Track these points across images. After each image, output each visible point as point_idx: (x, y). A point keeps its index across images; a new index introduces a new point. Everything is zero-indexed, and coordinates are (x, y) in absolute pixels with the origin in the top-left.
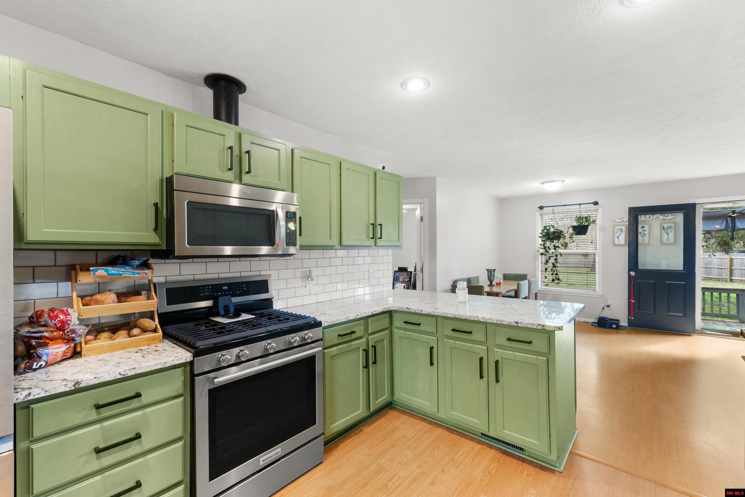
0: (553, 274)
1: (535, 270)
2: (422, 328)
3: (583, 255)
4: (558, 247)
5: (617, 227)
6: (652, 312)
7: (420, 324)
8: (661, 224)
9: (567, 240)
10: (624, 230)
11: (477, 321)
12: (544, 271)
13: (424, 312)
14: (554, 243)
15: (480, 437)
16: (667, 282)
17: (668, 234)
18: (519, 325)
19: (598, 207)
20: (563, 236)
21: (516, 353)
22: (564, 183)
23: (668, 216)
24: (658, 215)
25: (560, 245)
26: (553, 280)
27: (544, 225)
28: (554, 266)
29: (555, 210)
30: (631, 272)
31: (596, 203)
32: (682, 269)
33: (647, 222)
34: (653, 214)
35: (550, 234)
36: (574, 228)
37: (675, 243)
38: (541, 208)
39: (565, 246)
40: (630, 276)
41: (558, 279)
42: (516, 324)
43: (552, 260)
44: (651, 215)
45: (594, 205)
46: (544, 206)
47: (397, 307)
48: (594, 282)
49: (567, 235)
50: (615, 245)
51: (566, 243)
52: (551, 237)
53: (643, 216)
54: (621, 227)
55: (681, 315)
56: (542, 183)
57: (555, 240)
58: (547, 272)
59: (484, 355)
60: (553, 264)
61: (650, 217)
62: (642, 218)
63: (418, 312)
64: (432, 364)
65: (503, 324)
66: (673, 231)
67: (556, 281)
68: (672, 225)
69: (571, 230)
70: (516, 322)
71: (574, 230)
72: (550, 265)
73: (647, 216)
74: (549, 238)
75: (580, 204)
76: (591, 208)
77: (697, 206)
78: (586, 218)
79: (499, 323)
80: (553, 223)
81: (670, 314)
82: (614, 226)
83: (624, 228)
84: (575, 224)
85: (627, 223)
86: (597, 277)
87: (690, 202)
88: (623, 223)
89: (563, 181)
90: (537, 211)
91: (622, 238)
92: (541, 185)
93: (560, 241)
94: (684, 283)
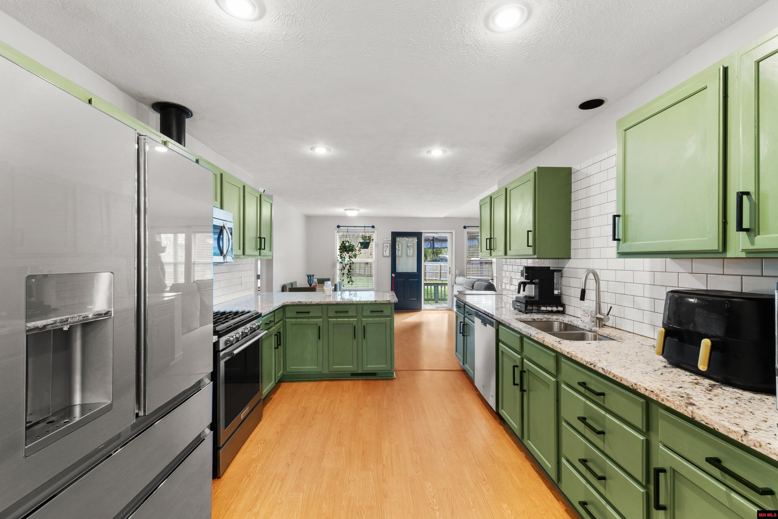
0: (348, 278)
1: (334, 275)
2: (311, 315)
3: (365, 263)
4: (352, 257)
5: (385, 244)
6: (403, 299)
7: (309, 312)
8: (407, 243)
9: (357, 252)
10: (388, 246)
11: (352, 303)
12: (342, 275)
13: (313, 303)
14: (349, 254)
15: (350, 377)
16: (410, 280)
17: (410, 250)
18: (377, 302)
19: (374, 230)
20: (354, 249)
21: (375, 319)
22: (359, 211)
23: (410, 239)
24: (405, 238)
25: (353, 256)
26: (349, 282)
27: (343, 240)
28: (349, 272)
29: (349, 229)
30: (393, 275)
31: (373, 227)
32: (416, 271)
33: (400, 242)
34: (403, 237)
35: (347, 247)
36: (361, 243)
37: (413, 256)
38: (338, 227)
39: (355, 256)
40: (392, 276)
41: (352, 281)
42: (375, 302)
43: (348, 267)
44: (402, 238)
45: (372, 228)
46: (340, 226)
47: (289, 302)
48: (372, 282)
49: (357, 249)
50: (384, 256)
51: (356, 254)
52: (347, 250)
53: (398, 238)
54: (387, 244)
55: (416, 299)
56: (345, 210)
57: (350, 251)
58: (344, 277)
59: (355, 324)
60: (348, 270)
61: (402, 239)
62: (398, 239)
63: (308, 303)
64: (319, 338)
65: (368, 303)
66: (412, 248)
67: (351, 283)
68: (412, 244)
69: (359, 246)
70: (375, 301)
71: (361, 245)
72: (346, 271)
73: (400, 238)
74: (346, 251)
75: (365, 227)
76: (370, 230)
77: (423, 234)
78: (369, 237)
79: (366, 303)
80: (348, 239)
81: (411, 299)
82: (384, 243)
83: (388, 245)
84: (362, 241)
85: (390, 242)
86: (374, 279)
87: (420, 232)
88: (388, 242)
89: (359, 210)
90: (336, 229)
91: (388, 252)
92: (345, 211)
93: (353, 253)
94: (417, 280)
